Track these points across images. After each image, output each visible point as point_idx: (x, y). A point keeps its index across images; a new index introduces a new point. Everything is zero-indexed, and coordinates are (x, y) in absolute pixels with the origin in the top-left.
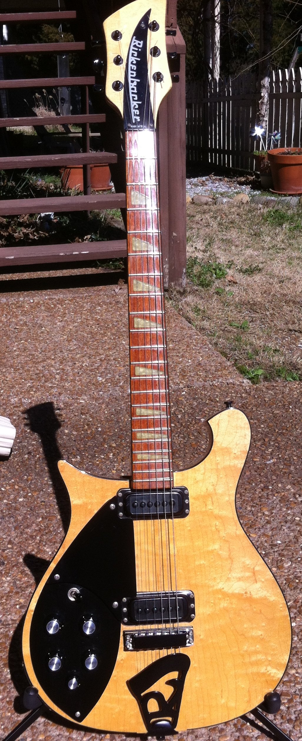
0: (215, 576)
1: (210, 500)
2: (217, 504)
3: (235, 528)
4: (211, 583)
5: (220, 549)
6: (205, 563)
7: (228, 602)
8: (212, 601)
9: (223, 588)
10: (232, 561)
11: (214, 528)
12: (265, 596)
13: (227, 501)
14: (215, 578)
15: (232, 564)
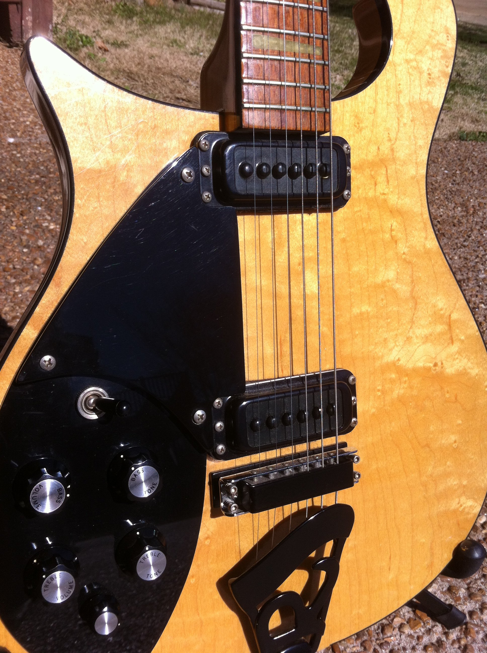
0: (385, 335)
1: (384, 172)
2: (396, 183)
3: (423, 234)
4: (379, 351)
5: (398, 280)
6: (369, 310)
7: (405, 386)
8: (379, 388)
9: (399, 360)
10: (416, 304)
11: (387, 236)
12: (465, 369)
13: (413, 178)
14: (385, 340)
15: (415, 309)
